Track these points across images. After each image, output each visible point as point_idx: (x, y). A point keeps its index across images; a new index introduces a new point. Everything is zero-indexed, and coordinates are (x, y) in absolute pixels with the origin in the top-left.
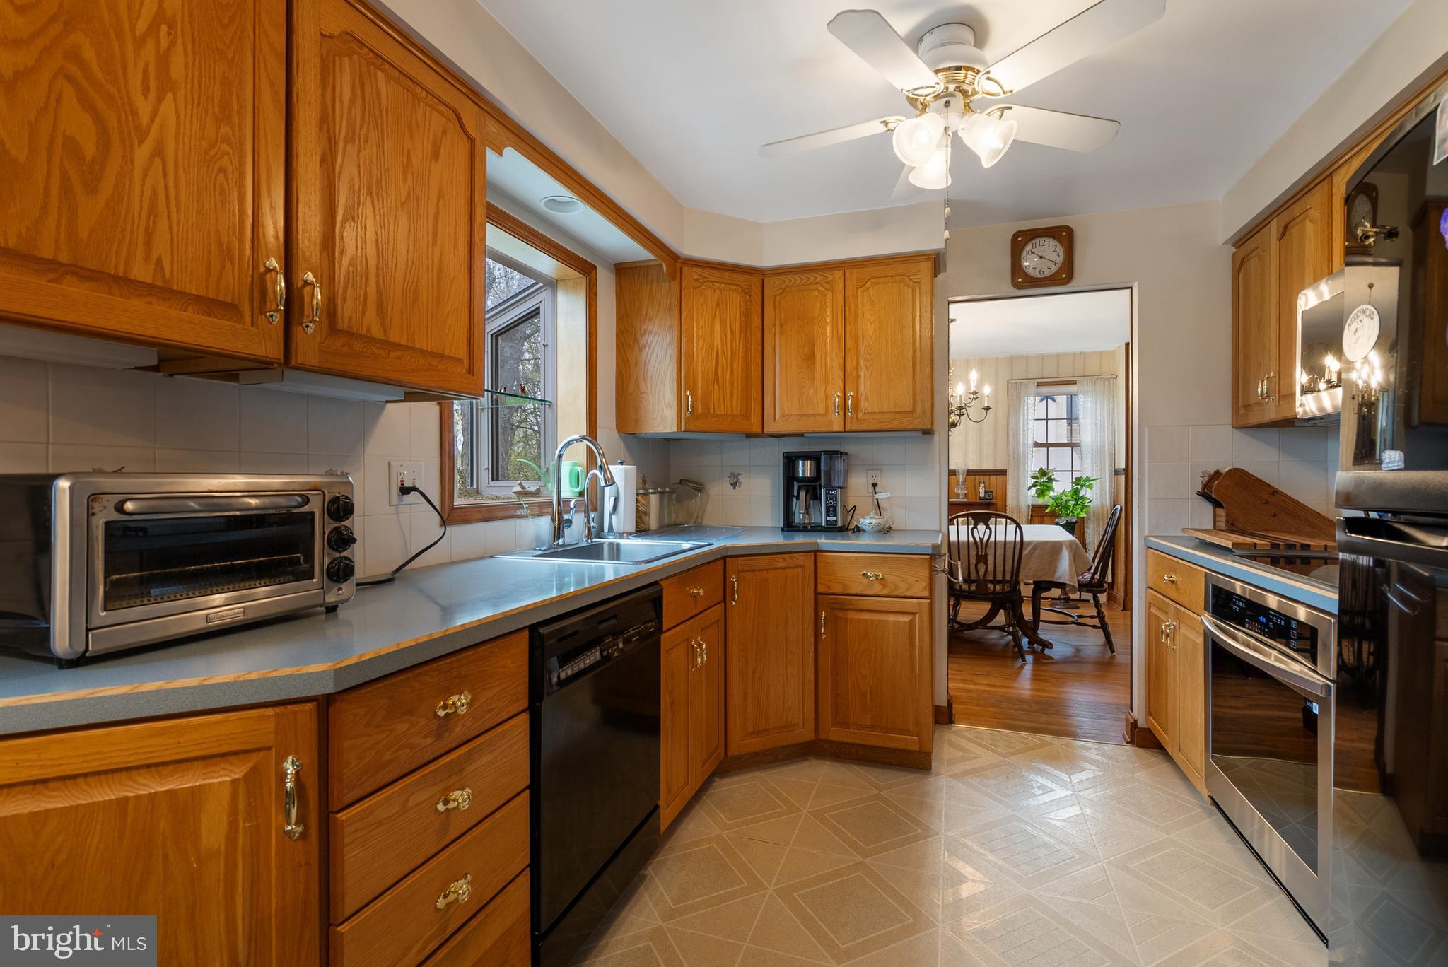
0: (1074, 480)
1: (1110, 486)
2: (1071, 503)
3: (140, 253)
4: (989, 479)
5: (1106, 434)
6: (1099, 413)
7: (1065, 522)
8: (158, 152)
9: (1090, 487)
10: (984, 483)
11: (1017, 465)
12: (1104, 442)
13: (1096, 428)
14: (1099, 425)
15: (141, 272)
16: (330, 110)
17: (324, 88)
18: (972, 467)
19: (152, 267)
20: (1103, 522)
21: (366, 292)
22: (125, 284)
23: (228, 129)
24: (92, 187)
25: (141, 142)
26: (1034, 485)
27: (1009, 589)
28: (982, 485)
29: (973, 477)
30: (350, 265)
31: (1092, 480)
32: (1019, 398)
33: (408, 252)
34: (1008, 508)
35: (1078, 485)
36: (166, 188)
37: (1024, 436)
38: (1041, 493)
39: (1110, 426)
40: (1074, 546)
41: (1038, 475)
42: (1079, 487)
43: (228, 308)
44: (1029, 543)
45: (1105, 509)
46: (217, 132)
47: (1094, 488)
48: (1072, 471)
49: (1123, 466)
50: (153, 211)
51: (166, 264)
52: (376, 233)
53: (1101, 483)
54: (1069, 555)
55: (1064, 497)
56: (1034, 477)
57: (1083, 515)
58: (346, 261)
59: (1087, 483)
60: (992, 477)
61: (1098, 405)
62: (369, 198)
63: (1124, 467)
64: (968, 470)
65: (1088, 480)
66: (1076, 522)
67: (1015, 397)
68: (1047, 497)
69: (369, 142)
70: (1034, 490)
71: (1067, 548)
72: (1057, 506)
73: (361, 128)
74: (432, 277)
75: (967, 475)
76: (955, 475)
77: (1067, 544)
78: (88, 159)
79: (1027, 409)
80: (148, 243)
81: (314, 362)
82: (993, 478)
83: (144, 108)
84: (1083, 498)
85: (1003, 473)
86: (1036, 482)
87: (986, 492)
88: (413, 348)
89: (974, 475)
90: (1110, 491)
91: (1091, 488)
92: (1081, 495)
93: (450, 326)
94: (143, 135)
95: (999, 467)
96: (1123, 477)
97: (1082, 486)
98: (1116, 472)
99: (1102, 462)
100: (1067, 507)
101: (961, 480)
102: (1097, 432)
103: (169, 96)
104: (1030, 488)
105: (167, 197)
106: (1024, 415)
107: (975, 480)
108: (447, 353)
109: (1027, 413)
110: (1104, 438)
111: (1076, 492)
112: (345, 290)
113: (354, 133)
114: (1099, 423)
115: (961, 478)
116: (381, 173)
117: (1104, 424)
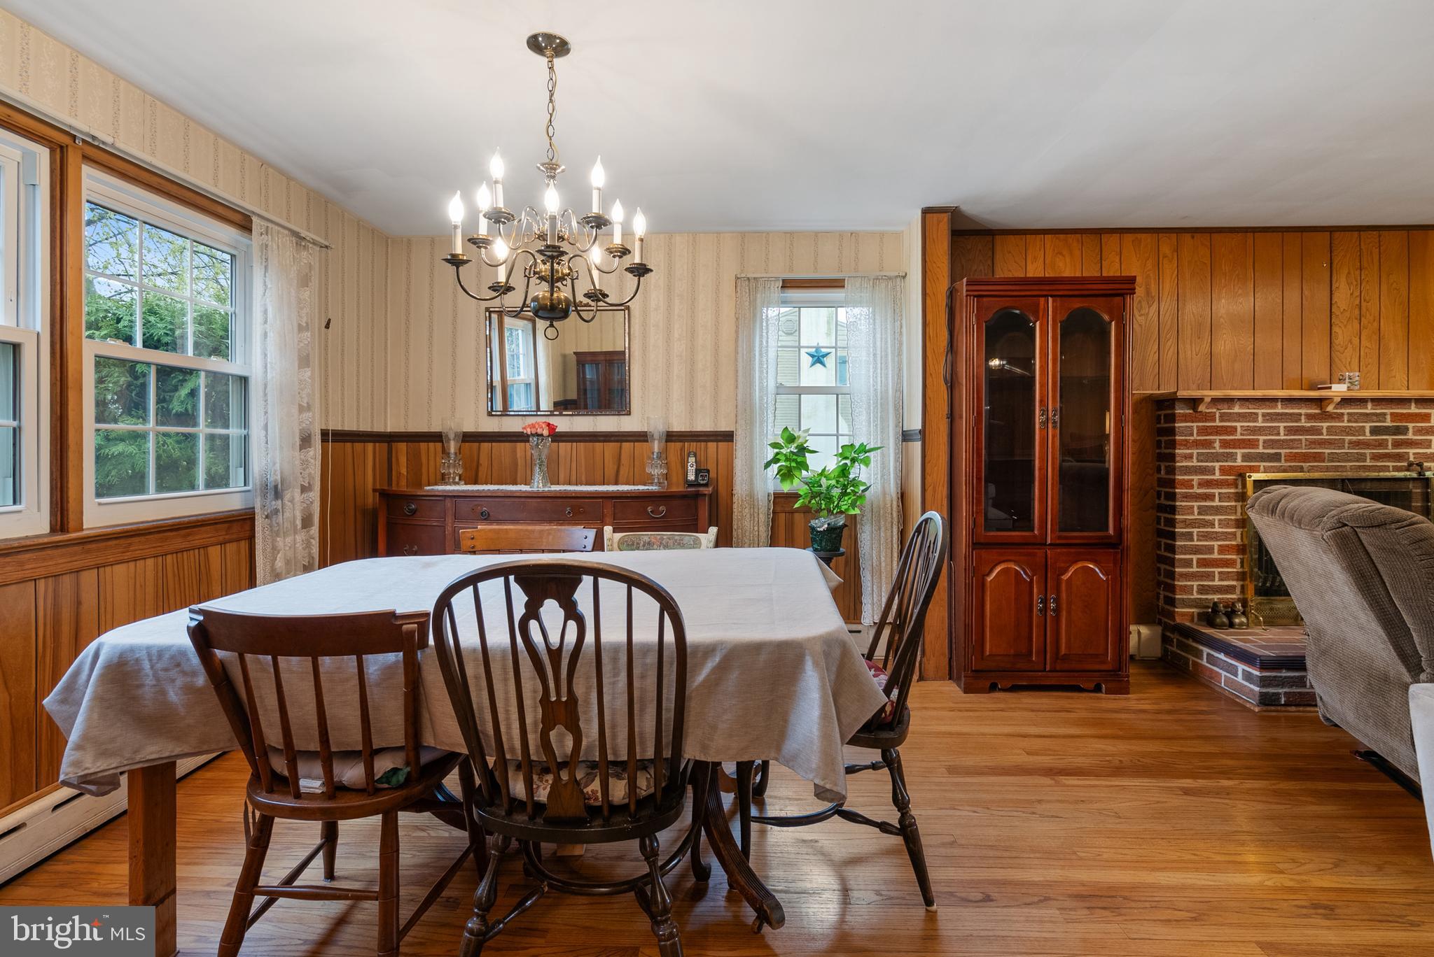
0: (840, 451)
1: (896, 461)
2: (836, 492)
4: (706, 448)
5: (890, 372)
6: (878, 336)
7: (826, 526)
9: (866, 462)
10: (695, 455)
11: (751, 423)
12: (887, 386)
13: (875, 360)
14: (879, 357)
18: (677, 427)
20: (885, 522)
26: (775, 460)
27: (652, 790)
28: (692, 460)
29: (679, 445)
31: (869, 451)
32: (753, 303)
34: (735, 499)
35: (846, 458)
37: (761, 372)
38: (786, 474)
39: (896, 359)
40: (837, 653)
41: (781, 441)
42: (848, 462)
44: (708, 650)
45: (888, 498)
47: (872, 464)
48: (837, 436)
49: (917, 425)
53: (883, 455)
54: (823, 687)
55: (824, 481)
56: (775, 445)
57: (857, 511)
59: (862, 456)
60: (710, 444)
61: (878, 321)
63: (920, 427)
64: (668, 432)
65: (864, 449)
66: (845, 526)
67: (747, 304)
68: (796, 481)
70: (775, 468)
71: (816, 664)
72: (813, 497)
75: (667, 441)
76: (647, 441)
77: (818, 648)
79: (767, 325)
82: (712, 446)
84: (855, 483)
85: (728, 437)
86: (777, 454)
87: (698, 472)
89: (680, 441)
90: (895, 468)
91: (867, 465)
92: (851, 476)
95: (723, 427)
96: (917, 446)
97: (853, 460)
98: (906, 437)
99: (884, 420)
100: (829, 499)
101: (656, 450)
102: (875, 368)
104: (767, 465)
106: (761, 336)
107: (682, 449)
109: (767, 333)
110: (887, 378)
111: (844, 471)
114: (879, 352)
115: (656, 447)
117: (886, 355)
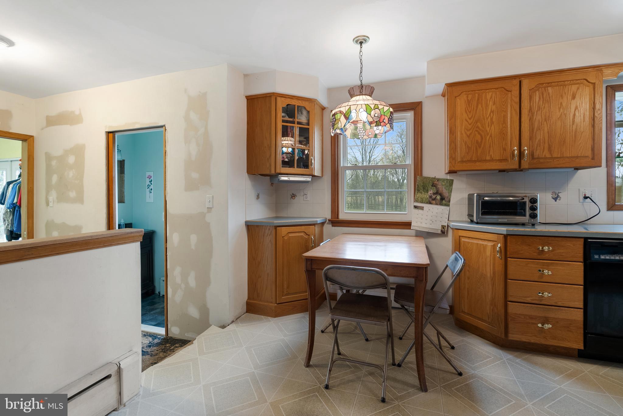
3: (488, 155)
8: (491, 136)
15: (488, 158)
16: (532, 107)
17: (530, 102)
19: (490, 156)
21: (544, 147)
22: (486, 161)
23: (505, 125)
24: (480, 147)
25: (488, 136)
30: (538, 141)
33: (561, 130)
36: (492, 142)
43: (505, 160)
46: (503, 126)
50: (490, 147)
51: (492, 155)
52: (548, 130)
58: (537, 140)
62: (545, 122)
69: (545, 108)
73: (542, 106)
74: (572, 135)
78: (479, 142)
80: (489, 153)
81: (527, 167)
83: (488, 129)
88: (564, 157)
93: (581, 147)
94: (488, 134)
103: (493, 125)
105: (492, 143)
108: (579, 155)
112: (537, 147)
113: (540, 108)
116: (550, 114)
